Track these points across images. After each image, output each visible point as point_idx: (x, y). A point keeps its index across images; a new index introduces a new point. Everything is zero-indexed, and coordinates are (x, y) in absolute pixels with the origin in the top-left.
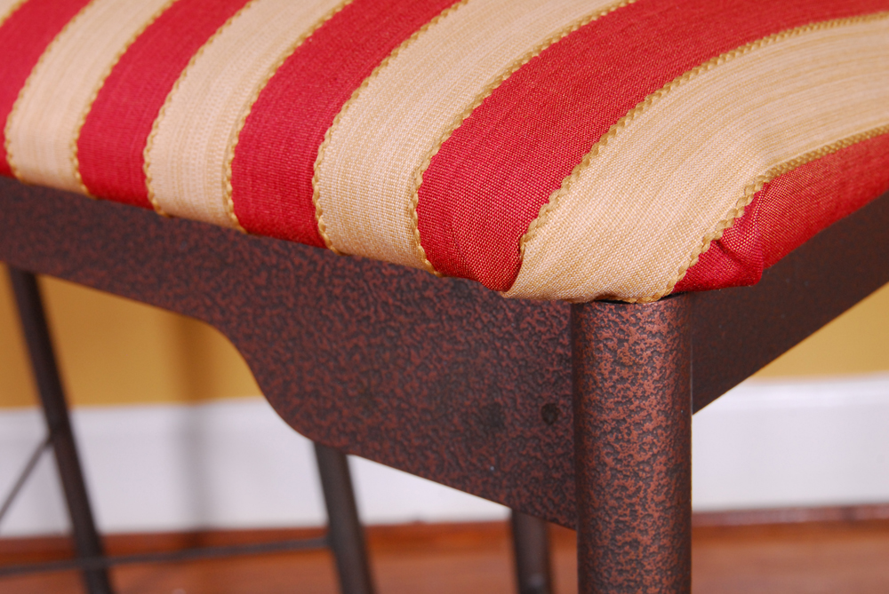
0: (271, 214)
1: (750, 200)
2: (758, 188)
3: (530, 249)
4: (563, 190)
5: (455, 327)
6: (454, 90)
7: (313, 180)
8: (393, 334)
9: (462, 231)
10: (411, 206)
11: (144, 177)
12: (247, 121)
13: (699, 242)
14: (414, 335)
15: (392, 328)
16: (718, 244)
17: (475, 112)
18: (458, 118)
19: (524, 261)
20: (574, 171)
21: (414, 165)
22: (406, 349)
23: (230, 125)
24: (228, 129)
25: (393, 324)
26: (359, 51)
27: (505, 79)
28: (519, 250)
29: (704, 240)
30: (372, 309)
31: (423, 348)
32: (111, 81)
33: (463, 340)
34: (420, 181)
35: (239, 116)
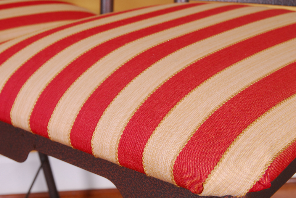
0: (130, 164)
1: (267, 169)
2: (269, 165)
3: (206, 186)
4: (215, 170)
5: (182, 191)
6: (182, 134)
7: (142, 158)
8: (164, 190)
9: (186, 179)
10: (171, 170)
11: (91, 148)
12: (122, 136)
13: (253, 182)
14: (170, 191)
15: (164, 188)
16: (259, 182)
17: (189, 142)
18: (184, 144)
19: (204, 189)
20: (217, 164)
21: (172, 159)
22: (168, 194)
23: (117, 137)
24: (116, 138)
25: (164, 187)
26: (154, 116)
27: (197, 130)
28: (202, 186)
29: (254, 181)
30: (158, 182)
31: (173, 195)
32: (79, 116)
33: (185, 194)
34: (174, 164)
35: (120, 134)
